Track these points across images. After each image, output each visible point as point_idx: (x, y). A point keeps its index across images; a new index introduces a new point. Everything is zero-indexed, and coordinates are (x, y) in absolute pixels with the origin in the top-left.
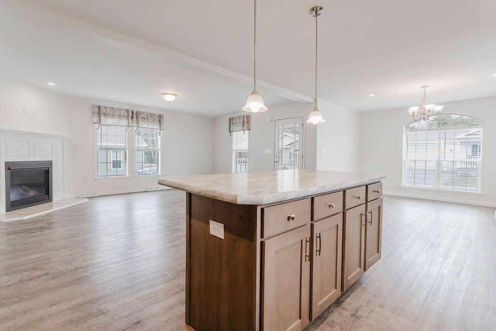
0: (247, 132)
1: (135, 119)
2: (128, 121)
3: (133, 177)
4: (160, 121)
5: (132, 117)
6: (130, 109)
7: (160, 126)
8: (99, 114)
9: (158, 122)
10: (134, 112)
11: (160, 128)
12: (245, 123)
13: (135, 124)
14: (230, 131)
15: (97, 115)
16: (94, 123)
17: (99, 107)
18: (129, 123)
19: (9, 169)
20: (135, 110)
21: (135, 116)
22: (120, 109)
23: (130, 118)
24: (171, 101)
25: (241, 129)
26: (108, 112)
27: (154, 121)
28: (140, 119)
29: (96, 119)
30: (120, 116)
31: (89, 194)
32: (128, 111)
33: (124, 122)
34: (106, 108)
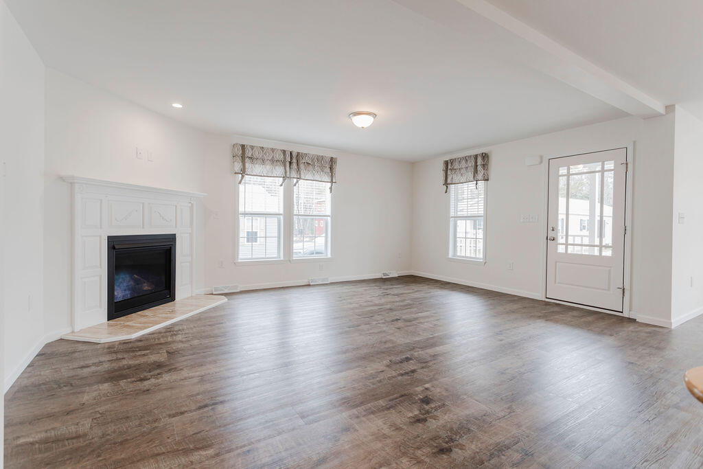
0: (481, 183)
1: (294, 165)
2: (285, 169)
3: (290, 261)
4: (331, 168)
5: (290, 163)
6: (288, 148)
7: (332, 176)
8: (243, 158)
9: (329, 170)
10: (294, 155)
11: (332, 180)
12: (479, 168)
13: (294, 174)
14: (446, 184)
15: (239, 159)
16: (236, 173)
17: (243, 146)
18: (286, 173)
19: (114, 248)
20: (295, 150)
21: (294, 160)
22: (273, 150)
23: (288, 164)
24: (365, 126)
25: (472, 179)
26: (256, 155)
27: (322, 168)
28: (302, 166)
29: (238, 166)
30: (273, 161)
31: (226, 288)
32: (284, 152)
33: (279, 170)
34: (252, 147)
